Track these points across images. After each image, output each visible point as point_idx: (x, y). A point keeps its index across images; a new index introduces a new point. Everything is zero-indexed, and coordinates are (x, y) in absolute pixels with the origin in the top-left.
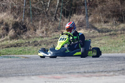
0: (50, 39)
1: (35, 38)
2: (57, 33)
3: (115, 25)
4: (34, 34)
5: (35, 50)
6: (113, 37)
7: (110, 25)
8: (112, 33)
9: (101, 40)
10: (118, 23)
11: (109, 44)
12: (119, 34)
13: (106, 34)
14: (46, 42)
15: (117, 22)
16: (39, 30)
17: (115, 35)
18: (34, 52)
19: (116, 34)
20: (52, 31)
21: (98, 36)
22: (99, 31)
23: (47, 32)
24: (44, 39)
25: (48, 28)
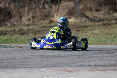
0: (37, 28)
1: (21, 26)
2: (45, 21)
3: (108, 14)
4: (19, 21)
5: (23, 39)
6: (107, 28)
7: (102, 14)
8: (105, 22)
9: (94, 30)
10: (111, 12)
11: (103, 35)
12: (113, 24)
13: (99, 23)
14: (33, 31)
15: (109, 11)
16: (25, 18)
17: (109, 26)
18: (22, 41)
19: (110, 24)
20: (39, 19)
21: (90, 26)
22: (91, 20)
23: (34, 20)
24: (32, 27)
25: (35, 15)
